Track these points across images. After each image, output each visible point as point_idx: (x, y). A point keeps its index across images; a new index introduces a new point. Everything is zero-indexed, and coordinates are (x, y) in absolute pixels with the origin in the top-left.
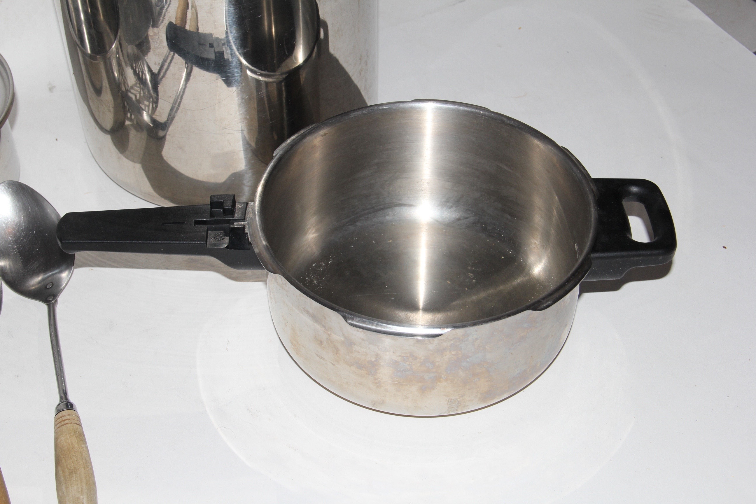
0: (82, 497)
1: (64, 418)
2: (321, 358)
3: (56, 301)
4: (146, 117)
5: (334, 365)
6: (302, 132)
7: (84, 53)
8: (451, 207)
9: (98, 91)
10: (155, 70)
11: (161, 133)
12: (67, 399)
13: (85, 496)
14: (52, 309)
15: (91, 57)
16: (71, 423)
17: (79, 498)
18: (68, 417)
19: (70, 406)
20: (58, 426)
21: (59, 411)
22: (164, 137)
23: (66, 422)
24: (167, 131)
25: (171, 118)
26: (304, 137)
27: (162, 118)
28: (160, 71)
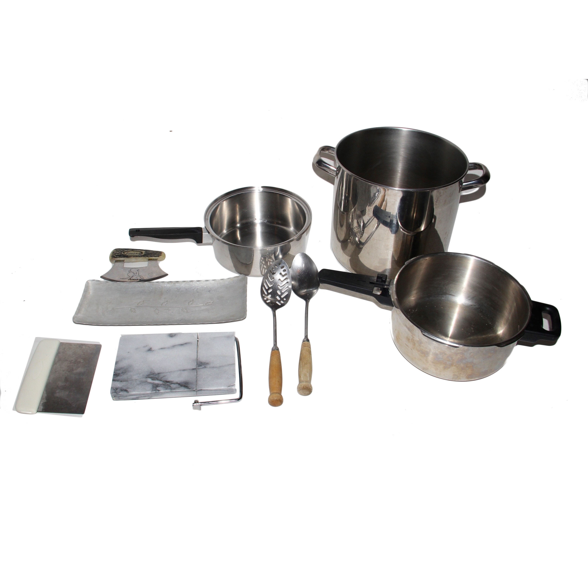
0: (307, 374)
1: (305, 344)
2: (407, 346)
3: (309, 301)
4: (357, 239)
5: (412, 350)
6: (418, 257)
7: (340, 211)
8: (470, 300)
9: (342, 226)
10: (365, 222)
11: (361, 246)
12: (307, 338)
13: (308, 374)
14: (307, 304)
15: (342, 212)
16: (308, 347)
17: (306, 374)
18: (307, 344)
19: (308, 340)
20: (303, 346)
21: (304, 341)
22: (362, 248)
23: (306, 346)
24: (364, 246)
25: (366, 241)
26: (418, 259)
27: (363, 240)
28: (367, 223)
